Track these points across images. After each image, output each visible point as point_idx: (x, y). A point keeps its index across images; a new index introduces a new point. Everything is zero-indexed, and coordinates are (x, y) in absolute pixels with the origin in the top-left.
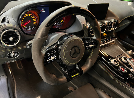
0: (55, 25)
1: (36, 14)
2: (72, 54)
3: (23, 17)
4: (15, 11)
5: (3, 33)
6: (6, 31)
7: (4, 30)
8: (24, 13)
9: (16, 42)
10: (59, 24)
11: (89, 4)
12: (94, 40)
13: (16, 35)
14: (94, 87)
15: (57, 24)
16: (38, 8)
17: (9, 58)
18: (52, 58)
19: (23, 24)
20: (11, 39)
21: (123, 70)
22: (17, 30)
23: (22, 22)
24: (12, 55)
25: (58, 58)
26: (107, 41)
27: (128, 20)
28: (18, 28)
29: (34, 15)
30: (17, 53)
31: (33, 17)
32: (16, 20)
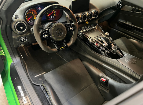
0: (49, 19)
1: (35, 12)
2: (58, 33)
3: (27, 14)
4: (21, 11)
5: (16, 25)
6: (18, 23)
7: (16, 23)
8: (27, 11)
9: (24, 29)
10: (52, 17)
11: (72, 1)
12: (72, 25)
13: (24, 25)
14: (82, 61)
15: (51, 17)
16: (36, 8)
17: (21, 42)
18: (46, 36)
19: (27, 19)
20: (21, 28)
21: (97, 45)
22: (24, 22)
23: (27, 17)
24: (22, 40)
25: (49, 36)
26: (90, 27)
27: (112, 10)
28: (25, 21)
29: (34, 12)
30: (26, 38)
31: (33, 14)
32: (23, 16)
